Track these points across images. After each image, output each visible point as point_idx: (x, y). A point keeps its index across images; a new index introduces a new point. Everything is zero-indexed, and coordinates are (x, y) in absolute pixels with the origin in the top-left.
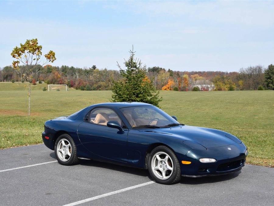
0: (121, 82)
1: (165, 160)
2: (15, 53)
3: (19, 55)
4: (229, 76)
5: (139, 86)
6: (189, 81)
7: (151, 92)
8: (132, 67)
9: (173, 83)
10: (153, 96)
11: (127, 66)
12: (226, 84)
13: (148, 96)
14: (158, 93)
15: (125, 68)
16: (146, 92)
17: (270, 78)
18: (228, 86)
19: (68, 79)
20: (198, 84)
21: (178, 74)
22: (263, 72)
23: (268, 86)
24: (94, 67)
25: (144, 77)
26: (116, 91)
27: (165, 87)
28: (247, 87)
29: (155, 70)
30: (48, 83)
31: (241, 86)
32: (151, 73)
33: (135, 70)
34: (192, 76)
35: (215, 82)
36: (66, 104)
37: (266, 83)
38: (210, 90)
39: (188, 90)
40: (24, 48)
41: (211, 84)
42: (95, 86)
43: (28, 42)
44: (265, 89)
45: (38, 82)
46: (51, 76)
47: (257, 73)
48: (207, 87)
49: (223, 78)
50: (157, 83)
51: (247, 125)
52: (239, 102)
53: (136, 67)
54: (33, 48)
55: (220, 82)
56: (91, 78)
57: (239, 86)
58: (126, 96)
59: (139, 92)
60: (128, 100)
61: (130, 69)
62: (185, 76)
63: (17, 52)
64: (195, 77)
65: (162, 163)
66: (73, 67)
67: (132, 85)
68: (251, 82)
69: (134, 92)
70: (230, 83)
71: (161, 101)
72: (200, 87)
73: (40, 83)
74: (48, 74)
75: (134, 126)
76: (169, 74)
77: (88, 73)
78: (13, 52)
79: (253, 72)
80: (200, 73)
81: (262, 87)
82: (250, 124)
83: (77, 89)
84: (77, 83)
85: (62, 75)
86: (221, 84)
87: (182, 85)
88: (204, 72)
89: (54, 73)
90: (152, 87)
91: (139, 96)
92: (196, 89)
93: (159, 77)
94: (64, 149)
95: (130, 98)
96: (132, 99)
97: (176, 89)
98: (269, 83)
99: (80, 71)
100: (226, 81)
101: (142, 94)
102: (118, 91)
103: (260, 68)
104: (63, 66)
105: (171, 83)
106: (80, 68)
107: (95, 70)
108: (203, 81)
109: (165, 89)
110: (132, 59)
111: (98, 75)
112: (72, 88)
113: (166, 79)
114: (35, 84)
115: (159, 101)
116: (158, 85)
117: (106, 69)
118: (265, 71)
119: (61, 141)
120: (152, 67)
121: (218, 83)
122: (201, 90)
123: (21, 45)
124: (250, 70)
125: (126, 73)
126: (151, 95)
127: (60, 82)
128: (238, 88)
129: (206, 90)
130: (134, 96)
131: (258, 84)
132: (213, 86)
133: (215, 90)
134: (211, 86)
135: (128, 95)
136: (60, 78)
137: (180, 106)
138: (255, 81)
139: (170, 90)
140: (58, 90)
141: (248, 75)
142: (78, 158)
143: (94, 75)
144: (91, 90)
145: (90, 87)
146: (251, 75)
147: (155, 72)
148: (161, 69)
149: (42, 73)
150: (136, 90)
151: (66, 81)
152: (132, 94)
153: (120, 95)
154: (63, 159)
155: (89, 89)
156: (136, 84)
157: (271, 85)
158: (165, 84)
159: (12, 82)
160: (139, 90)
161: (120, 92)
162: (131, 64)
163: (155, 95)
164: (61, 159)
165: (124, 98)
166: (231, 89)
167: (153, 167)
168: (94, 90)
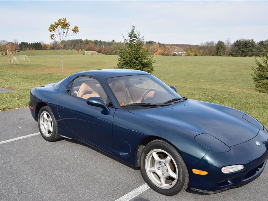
0: (125, 49)
1: (166, 162)
2: (51, 29)
3: (54, 30)
4: (194, 47)
5: (138, 52)
6: (171, 49)
7: (147, 56)
8: (133, 38)
9: (161, 50)
10: (149, 59)
11: (129, 37)
12: (192, 52)
13: (145, 59)
14: (153, 57)
15: (128, 38)
16: (143, 56)
17: (218, 49)
18: (194, 53)
19: (98, 48)
20: (176, 52)
21: (164, 45)
22: (214, 45)
23: (217, 53)
24: (114, 41)
25: (142, 45)
26: (121, 55)
27: (156, 53)
28: (205, 54)
29: (150, 43)
30: (86, 51)
31: (201, 54)
32: (148, 44)
33: (135, 40)
34: (172, 46)
35: (186, 51)
36: (94, 63)
37: (216, 52)
38: (183, 55)
39: (170, 55)
40: (57, 25)
41: (184, 52)
42: (114, 52)
43: (59, 20)
44: (216, 56)
45: (80, 50)
46: (88, 46)
47: (211, 46)
48: (181, 53)
49: (191, 48)
50: (151, 50)
51: (210, 79)
52: (202, 63)
53: (136, 37)
54: (63, 24)
55: (189, 50)
56: (112, 47)
57: (200, 53)
58: (128, 59)
59: (138, 56)
60: (130, 62)
61: (132, 39)
62: (168, 46)
63: (53, 28)
64: (174, 48)
65: (161, 164)
66: (101, 41)
67: (133, 51)
68: (207, 51)
69: (134, 56)
70: (195, 52)
71: (154, 62)
72: (177, 53)
73: (82, 50)
74: (86, 45)
75: (123, 104)
76: (158, 45)
77: (110, 44)
78: (50, 28)
79: (208, 45)
80: (177, 45)
81: (214, 54)
82: (212, 78)
83: (103, 54)
84: (103, 50)
85: (94, 45)
86: (190, 52)
87: (166, 52)
88: (179, 44)
89: (90, 44)
90: (148, 53)
91: (138, 59)
92: (175, 55)
93: (153, 47)
94: (47, 122)
95: (131, 61)
96: (133, 61)
97: (163, 55)
98: (218, 52)
99: (105, 43)
100: (193, 50)
101: (140, 57)
102: (122, 55)
103: (212, 43)
104: (95, 40)
105: (160, 51)
106: (105, 41)
107: (114, 43)
108: (179, 50)
109: (156, 54)
110: (133, 32)
111: (116, 46)
112: (100, 53)
113: (156, 48)
114: (79, 51)
115: (153, 63)
116: (151, 52)
117: (120, 42)
118: (216, 45)
119: (43, 114)
120: (148, 41)
121: (188, 51)
122: (178, 56)
123: (55, 23)
124: (207, 44)
125: (129, 42)
126: (147, 59)
127: (93, 50)
128: (199, 55)
129: (181, 55)
130: (135, 59)
131: (211, 52)
132: (185, 53)
133: (186, 55)
134: (184, 53)
135: (130, 58)
136: (93, 47)
137: (166, 65)
138: (210, 50)
139: (159, 55)
140: (92, 54)
141: (206, 47)
142: (60, 135)
143: (113, 45)
144: (111, 54)
145: (111, 52)
146: (207, 47)
147: (150, 44)
148: (154, 42)
149: (83, 44)
150: (136, 54)
151: (97, 49)
152: (133, 58)
153: (124, 59)
154: (46, 134)
155: (110, 54)
156: (136, 50)
157: (219, 53)
158: (156, 51)
159: (65, 50)
160: (138, 55)
161: (124, 56)
162: (132, 35)
163: (150, 58)
164: (44, 134)
165: (127, 61)
166: (196, 55)
167: (148, 168)
168: (113, 54)
